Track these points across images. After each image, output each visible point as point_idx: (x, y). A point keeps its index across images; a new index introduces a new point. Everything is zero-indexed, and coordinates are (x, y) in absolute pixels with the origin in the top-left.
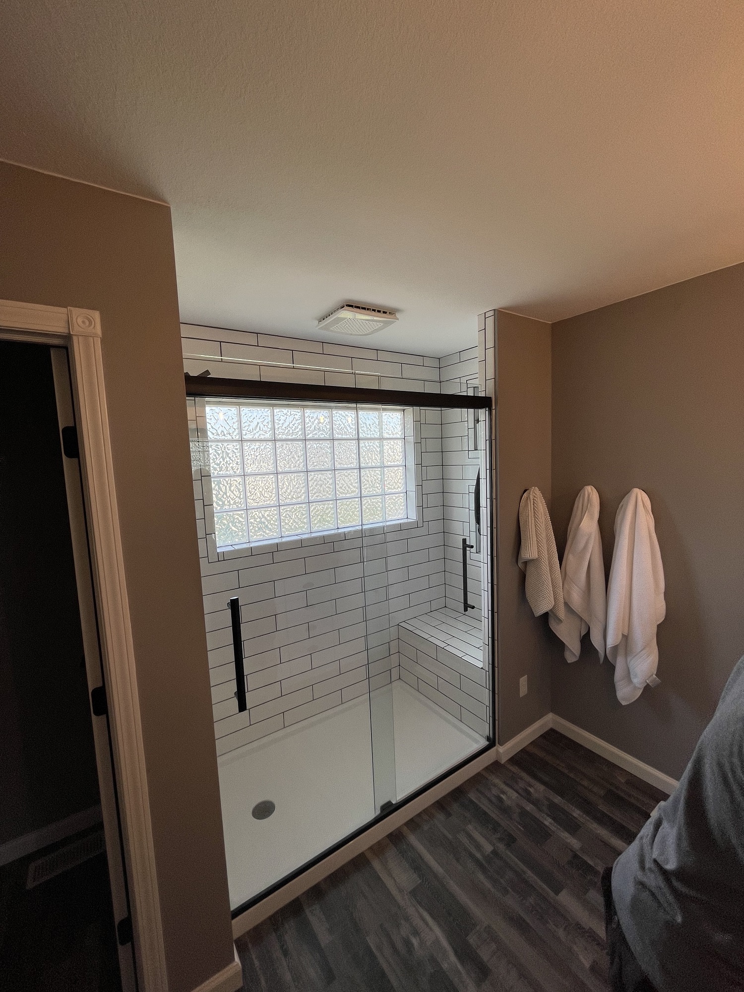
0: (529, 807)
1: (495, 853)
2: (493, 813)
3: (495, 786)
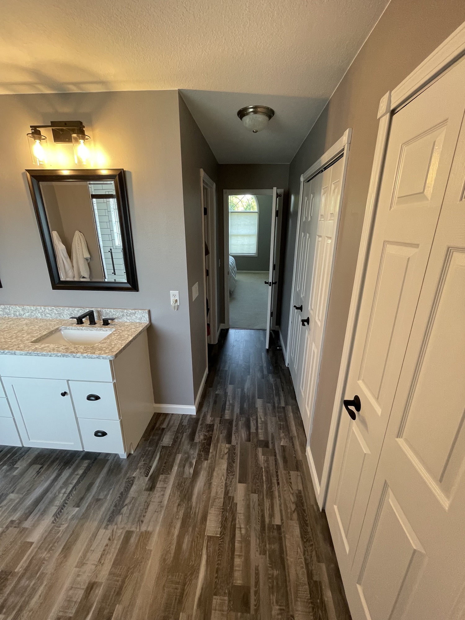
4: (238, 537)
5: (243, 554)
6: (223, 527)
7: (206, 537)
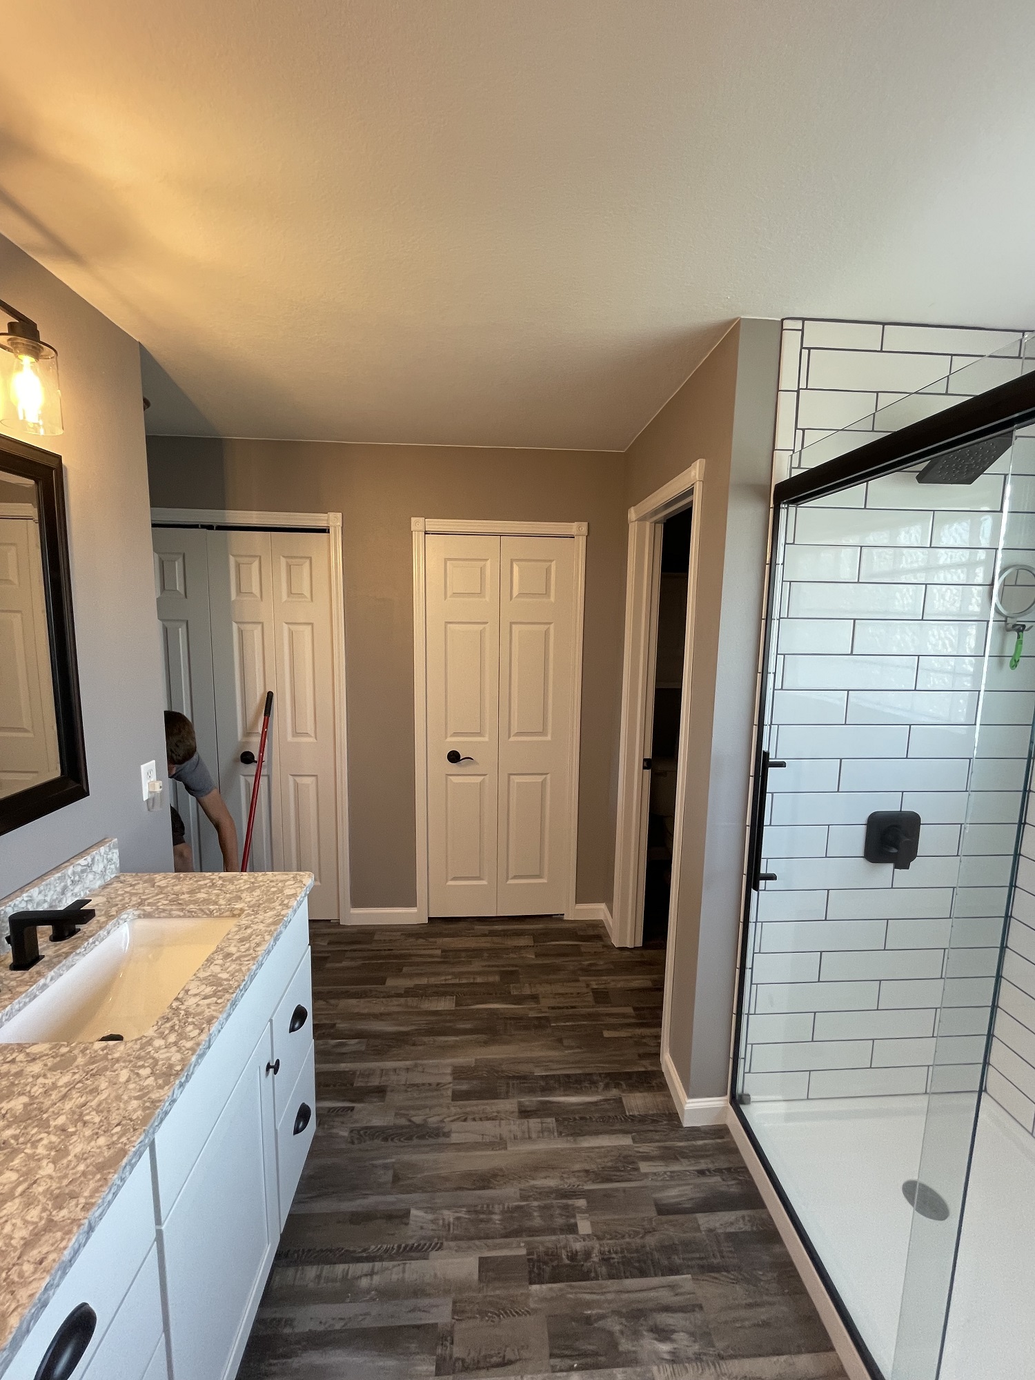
4: (457, 981)
5: (472, 976)
6: (444, 994)
7: (458, 1008)
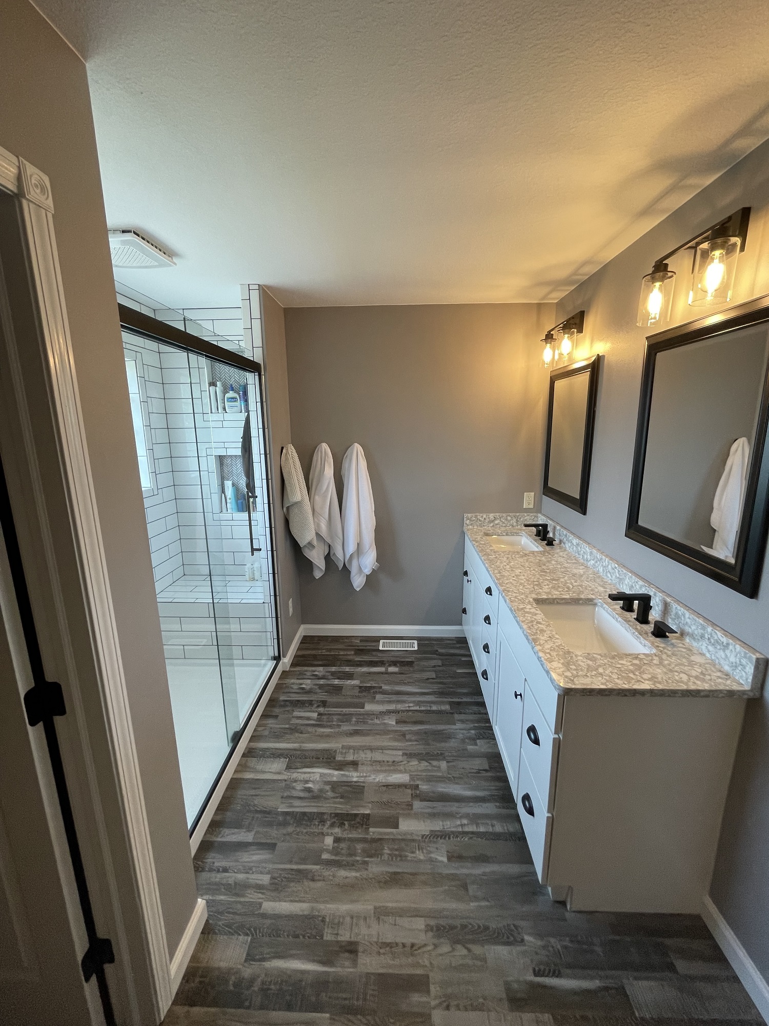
0: (322, 682)
1: (320, 714)
2: (304, 698)
3: (293, 684)
